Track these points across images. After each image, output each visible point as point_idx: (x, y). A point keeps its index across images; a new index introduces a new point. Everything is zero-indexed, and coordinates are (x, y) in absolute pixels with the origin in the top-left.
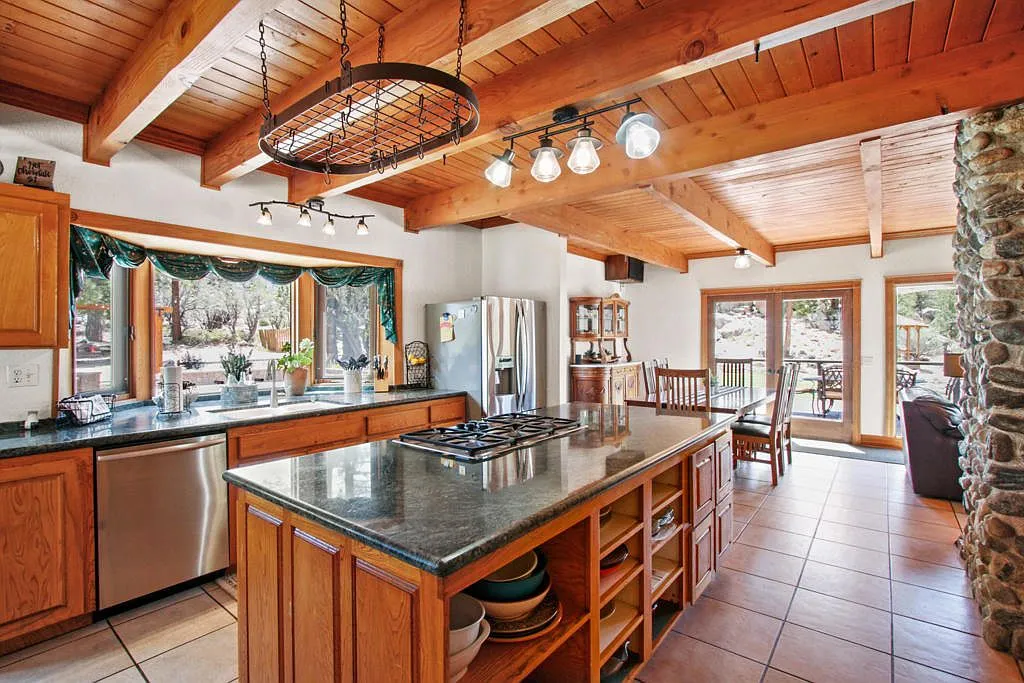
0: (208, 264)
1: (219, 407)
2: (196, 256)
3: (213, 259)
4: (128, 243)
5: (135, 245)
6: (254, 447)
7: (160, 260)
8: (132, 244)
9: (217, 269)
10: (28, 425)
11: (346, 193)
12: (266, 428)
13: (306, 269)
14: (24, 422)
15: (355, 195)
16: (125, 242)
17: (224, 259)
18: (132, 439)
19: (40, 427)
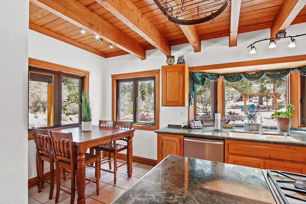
0: (242, 75)
1: (243, 131)
2: (238, 73)
3: (244, 73)
4: (213, 73)
5: (215, 74)
6: (235, 150)
7: (225, 77)
8: (214, 74)
9: (245, 77)
10: (182, 126)
11: (290, 25)
12: (242, 143)
13: (293, 69)
14: (181, 126)
15: (293, 24)
16: (212, 73)
17: (250, 72)
18: (192, 136)
19: (185, 127)
